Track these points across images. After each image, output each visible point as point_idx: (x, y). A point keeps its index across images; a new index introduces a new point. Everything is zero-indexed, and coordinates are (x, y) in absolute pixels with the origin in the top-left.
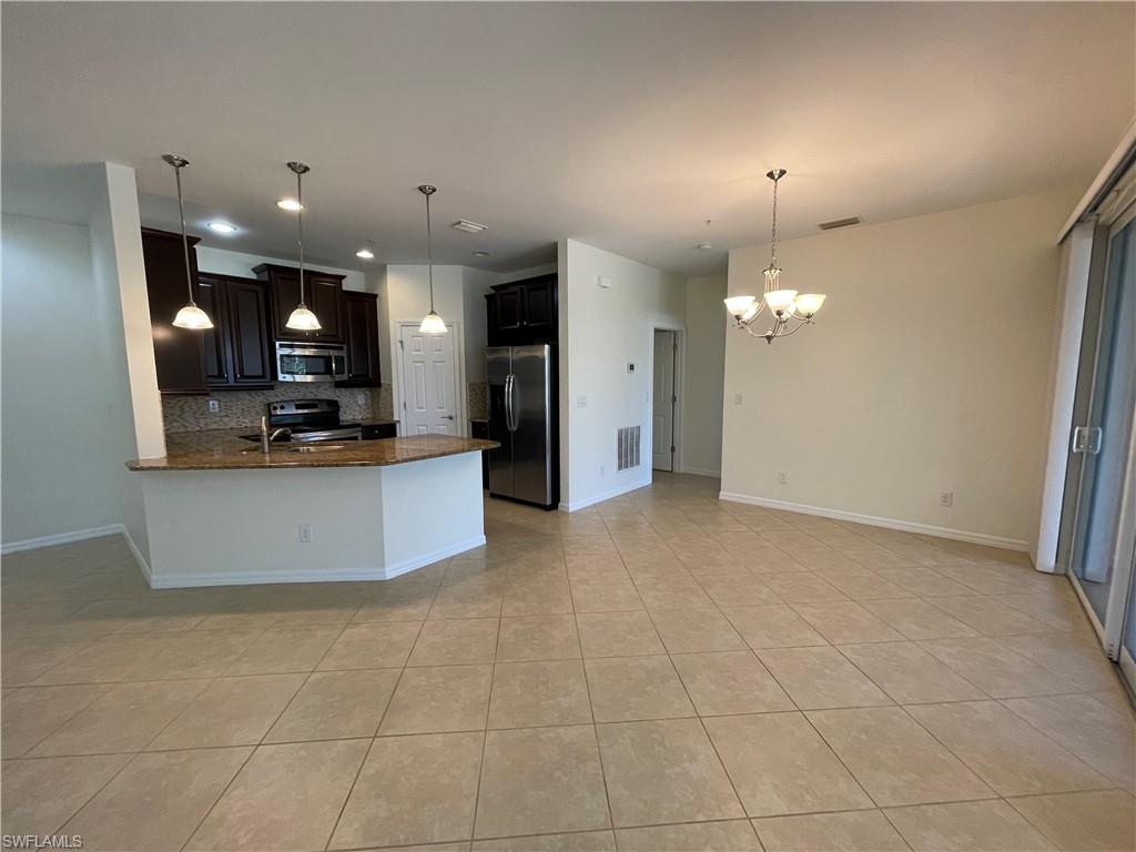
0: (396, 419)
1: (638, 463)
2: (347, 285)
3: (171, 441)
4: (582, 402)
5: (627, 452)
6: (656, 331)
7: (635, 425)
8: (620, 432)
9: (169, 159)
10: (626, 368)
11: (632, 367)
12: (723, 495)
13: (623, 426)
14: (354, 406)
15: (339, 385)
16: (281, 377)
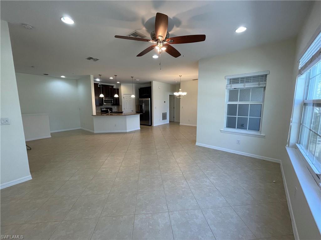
0: (123, 111)
1: (166, 119)
2: (114, 87)
3: (96, 113)
4: (156, 108)
5: (164, 117)
6: (170, 95)
7: (165, 112)
8: (163, 113)
9: (99, 75)
10: (164, 102)
11: (165, 102)
12: (180, 124)
13: (163, 112)
14: (115, 109)
15: (112, 105)
16: (104, 103)
